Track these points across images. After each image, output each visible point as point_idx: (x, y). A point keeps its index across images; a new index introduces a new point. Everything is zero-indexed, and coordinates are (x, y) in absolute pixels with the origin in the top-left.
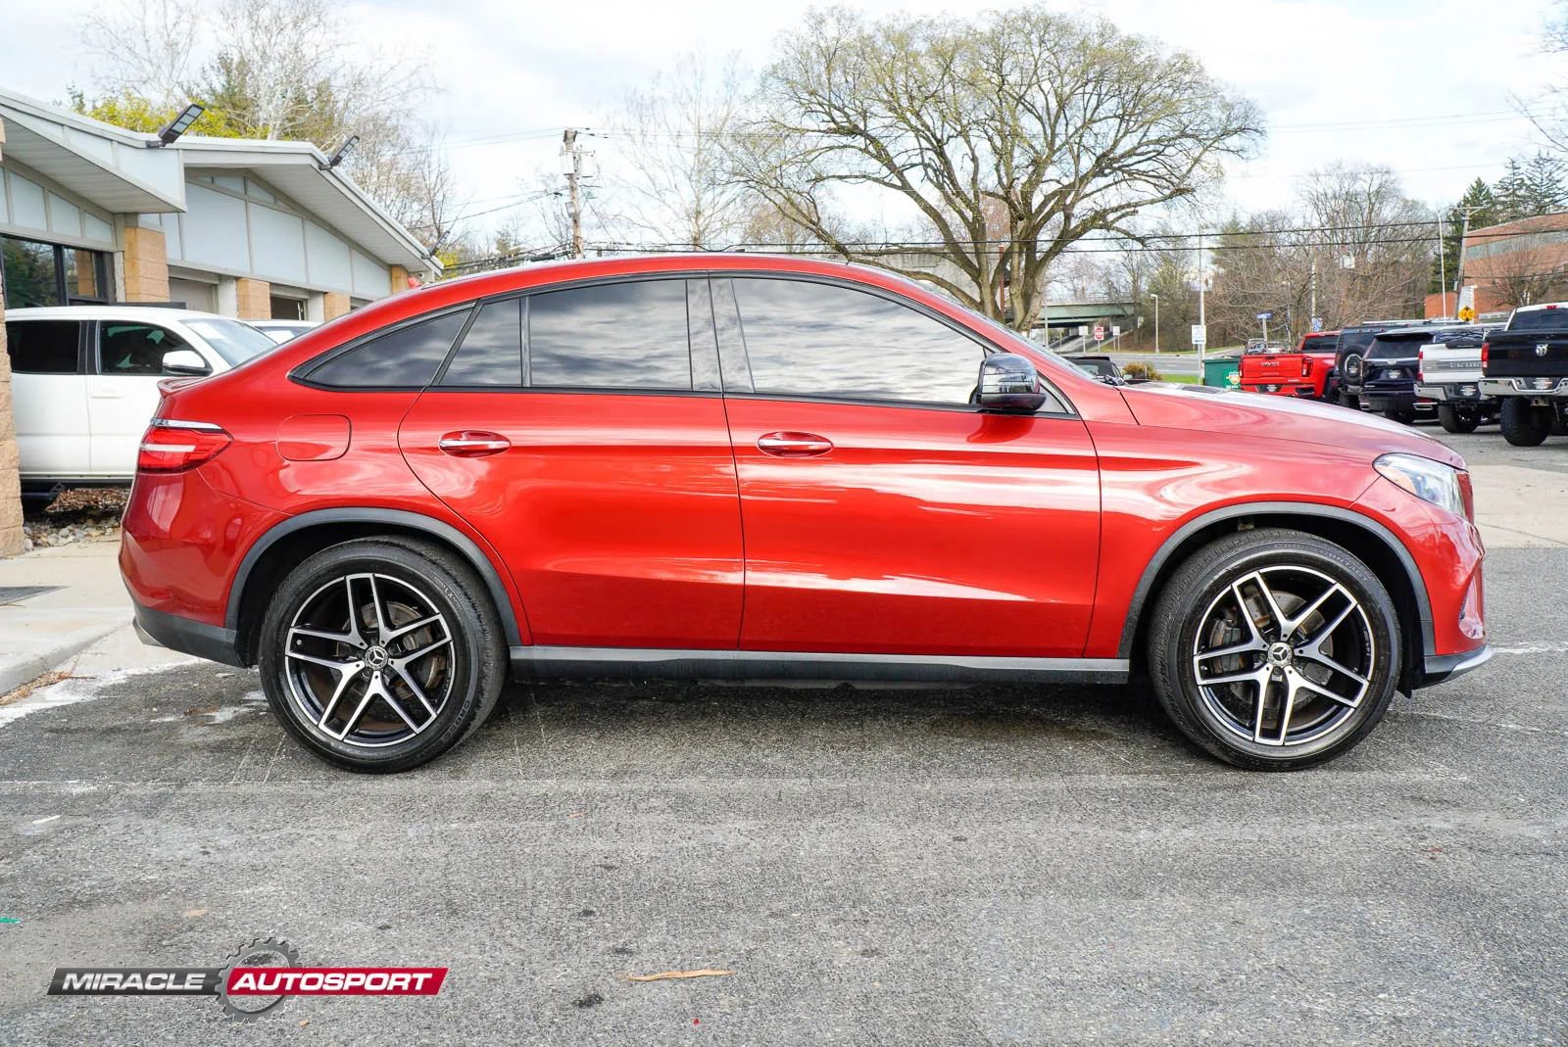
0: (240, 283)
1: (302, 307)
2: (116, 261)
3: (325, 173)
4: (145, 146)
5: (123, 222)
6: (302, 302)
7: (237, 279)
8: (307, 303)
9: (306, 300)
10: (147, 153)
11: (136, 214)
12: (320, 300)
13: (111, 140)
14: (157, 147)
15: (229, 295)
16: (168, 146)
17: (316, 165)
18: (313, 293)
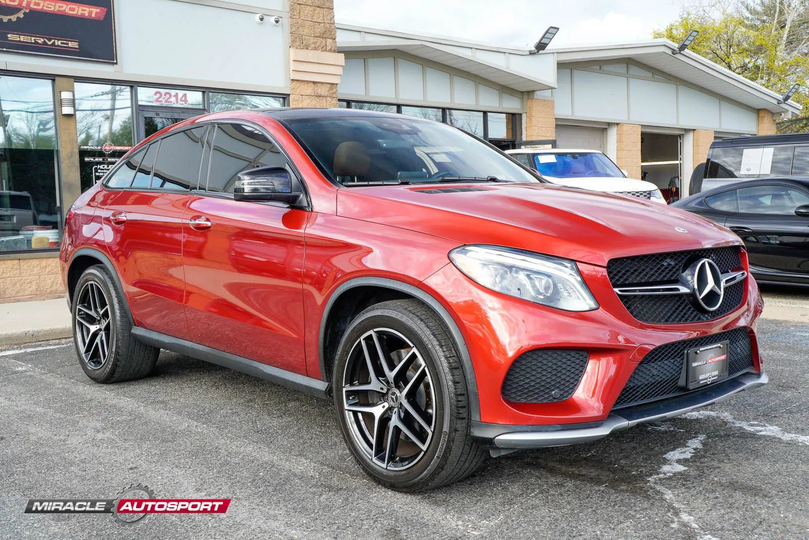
0: (619, 126)
1: (680, 139)
2: (523, 118)
3: (678, 56)
4: (528, 54)
5: (527, 96)
6: (680, 136)
7: (617, 124)
8: (683, 136)
9: (683, 135)
10: (531, 57)
11: (533, 91)
12: (691, 135)
13: (505, 53)
14: (533, 54)
15: (613, 134)
16: (541, 52)
17: (670, 52)
18: (687, 131)
